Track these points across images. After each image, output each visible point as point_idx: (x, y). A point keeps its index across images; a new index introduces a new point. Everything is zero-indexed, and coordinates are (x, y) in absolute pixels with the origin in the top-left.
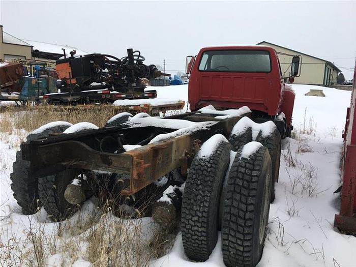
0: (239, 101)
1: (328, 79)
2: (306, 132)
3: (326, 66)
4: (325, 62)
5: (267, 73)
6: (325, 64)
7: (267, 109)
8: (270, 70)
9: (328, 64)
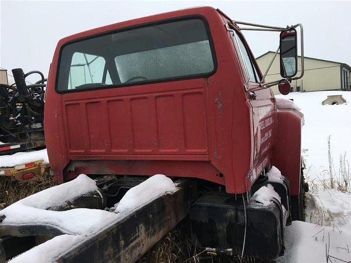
0: (151, 158)
1: (346, 82)
2: (336, 185)
3: (341, 69)
4: (340, 65)
5: (206, 76)
6: (340, 67)
7: (221, 175)
8: (212, 69)
9: (343, 66)
